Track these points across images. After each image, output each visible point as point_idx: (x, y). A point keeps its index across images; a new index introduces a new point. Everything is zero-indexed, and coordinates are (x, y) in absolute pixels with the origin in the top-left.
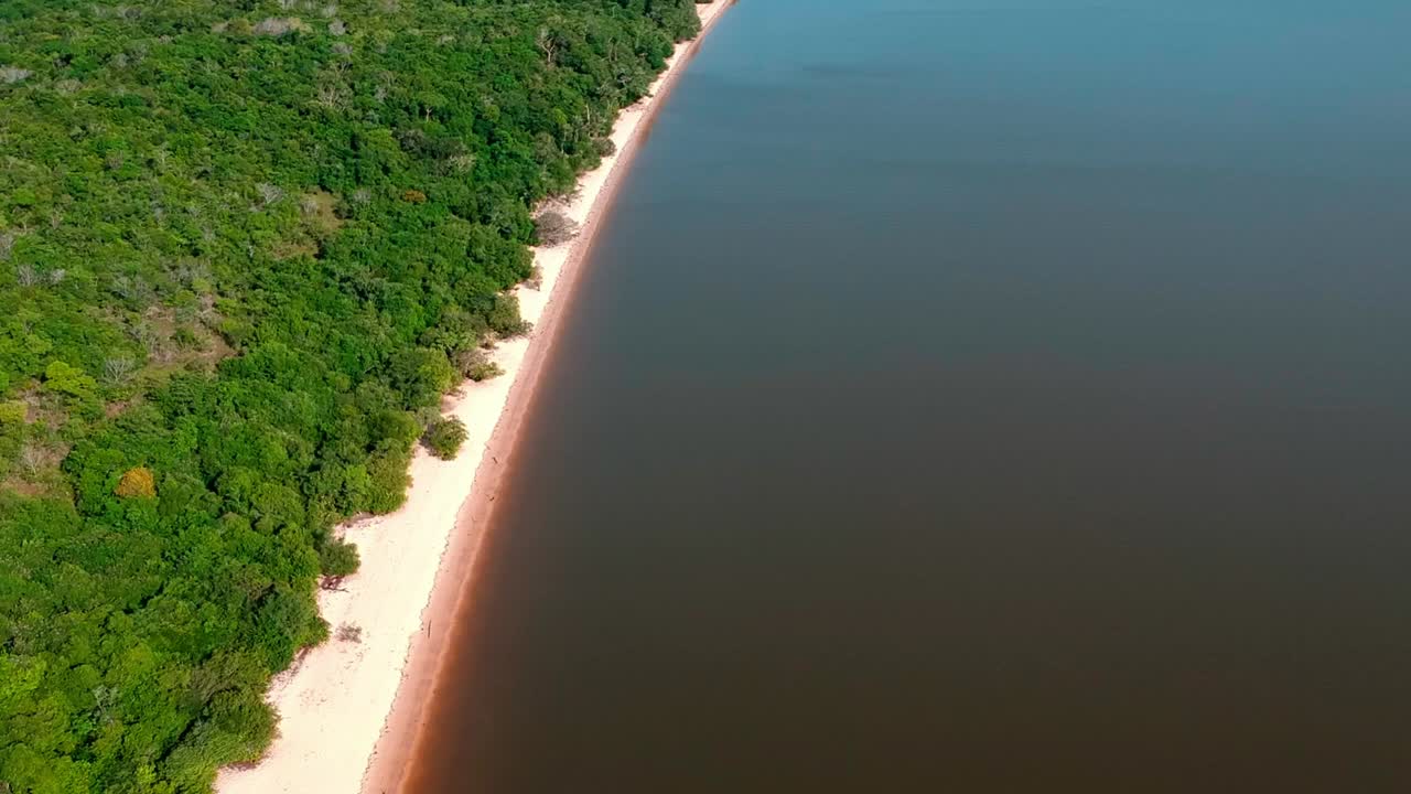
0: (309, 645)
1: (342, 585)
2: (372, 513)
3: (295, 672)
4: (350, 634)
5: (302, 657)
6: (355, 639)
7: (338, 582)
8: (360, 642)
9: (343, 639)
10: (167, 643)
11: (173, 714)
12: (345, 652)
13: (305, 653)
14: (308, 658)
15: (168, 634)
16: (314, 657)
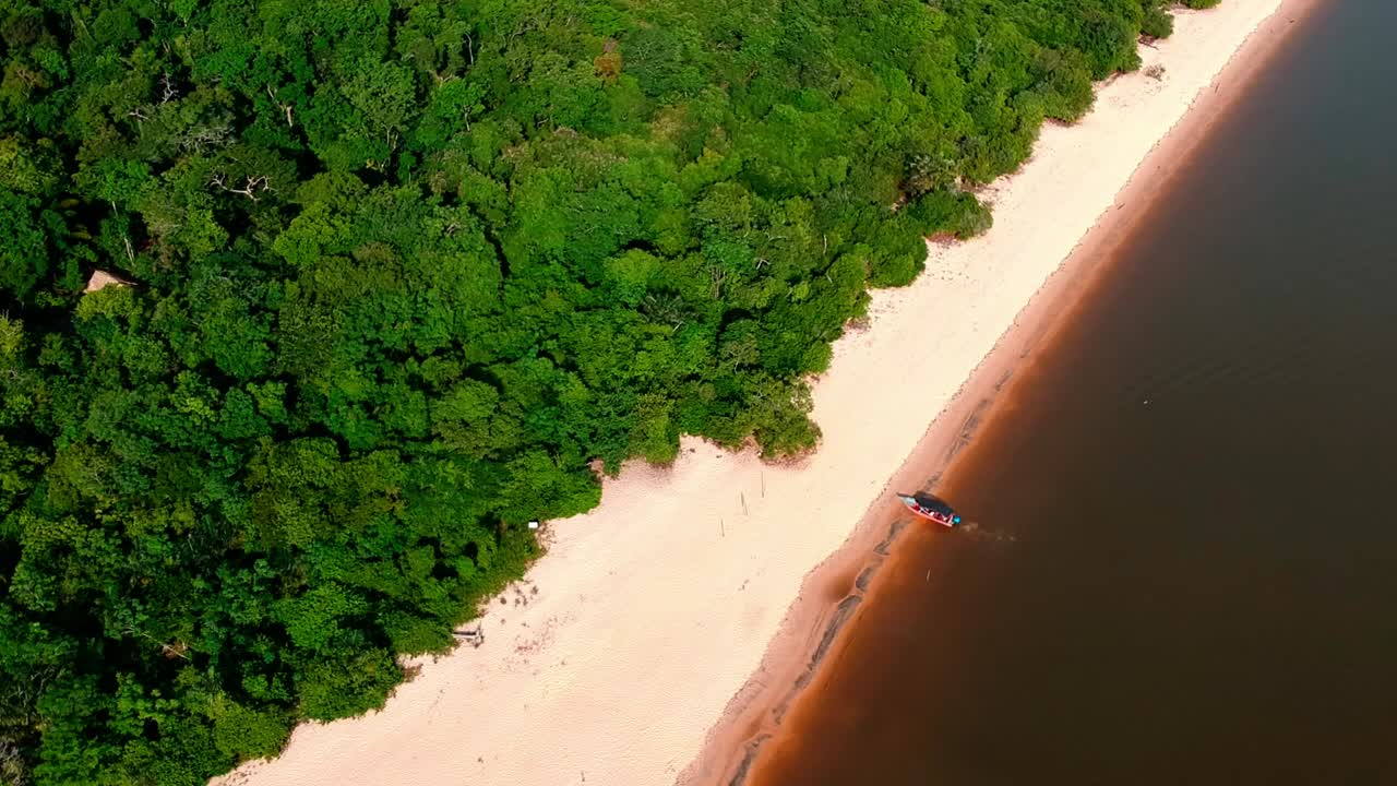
0: (1122, 71)
1: (1154, 44)
2: (1188, 6)
3: (1107, 84)
4: (1155, 73)
5: (1115, 78)
6: (1158, 77)
7: (1152, 41)
8: (1160, 80)
9: (1148, 75)
10: (1027, 31)
11: (1024, 71)
12: (1148, 83)
13: (1118, 76)
14: (1119, 79)
15: (1030, 26)
16: (1123, 80)
